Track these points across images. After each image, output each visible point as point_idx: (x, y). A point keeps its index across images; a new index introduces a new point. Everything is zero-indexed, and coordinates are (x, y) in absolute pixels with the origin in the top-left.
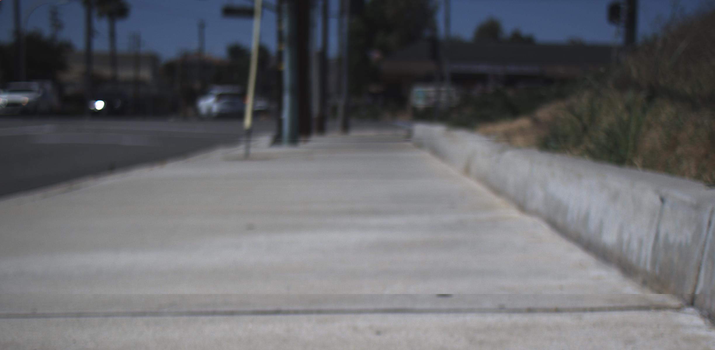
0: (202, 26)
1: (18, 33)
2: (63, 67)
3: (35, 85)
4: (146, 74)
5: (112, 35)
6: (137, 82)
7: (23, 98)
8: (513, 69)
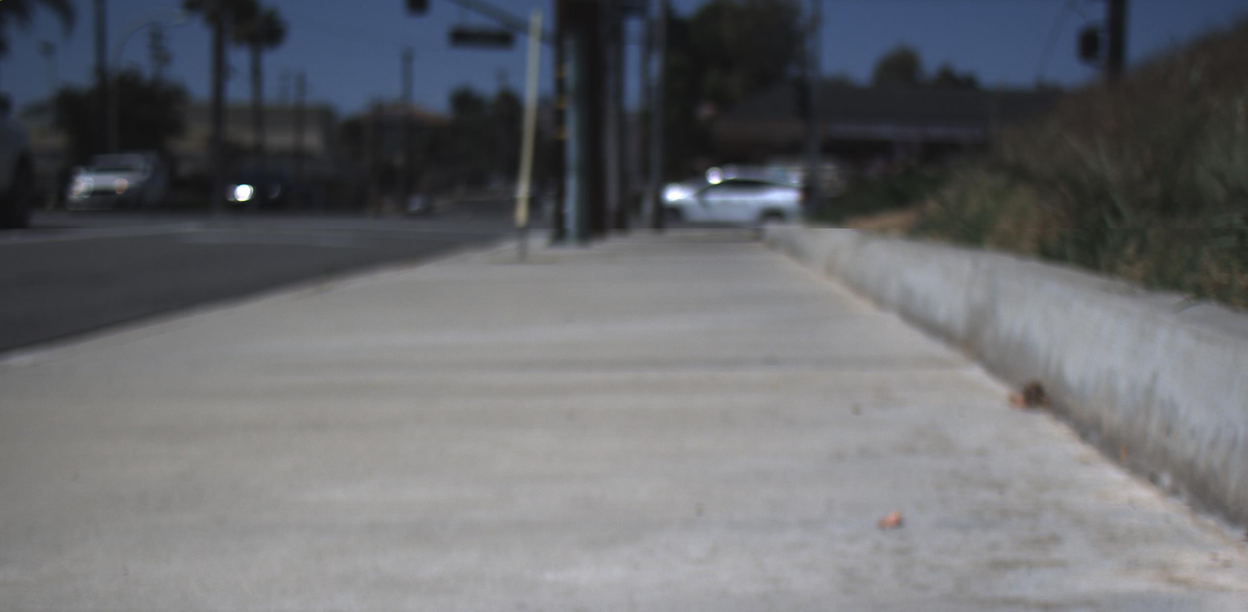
0: (408, 58)
1: (101, 70)
2: (176, 128)
3: (138, 160)
4: (313, 140)
5: (257, 74)
6: (299, 155)
7: (119, 182)
8: (938, 132)
